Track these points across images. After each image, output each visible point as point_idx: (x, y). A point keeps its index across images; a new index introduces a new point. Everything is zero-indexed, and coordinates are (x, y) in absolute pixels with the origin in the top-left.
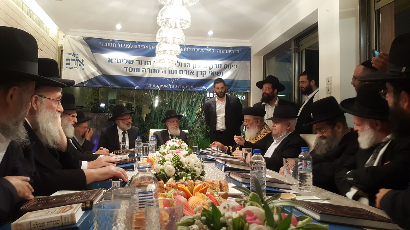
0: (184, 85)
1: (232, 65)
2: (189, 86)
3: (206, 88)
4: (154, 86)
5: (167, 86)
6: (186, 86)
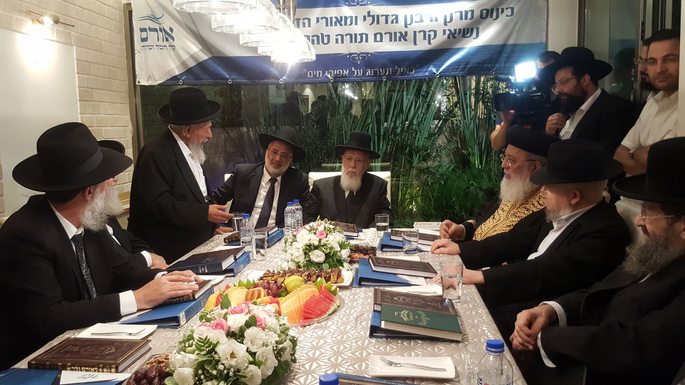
0: (384, 66)
1: (500, 10)
2: (396, 68)
3: (437, 69)
4: (319, 75)
5: (348, 71)
6: (389, 70)
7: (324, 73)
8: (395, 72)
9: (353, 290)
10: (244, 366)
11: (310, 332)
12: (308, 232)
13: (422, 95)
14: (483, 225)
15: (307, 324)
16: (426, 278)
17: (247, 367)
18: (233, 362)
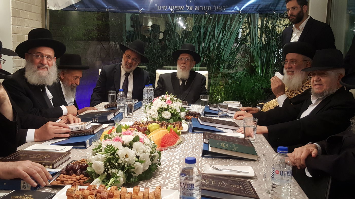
0: (207, 5)
2: (214, 6)
3: (240, 8)
4: (165, 9)
5: (183, 7)
6: (210, 7)
7: (168, 7)
8: (213, 9)
9: (189, 134)
10: (133, 162)
11: (166, 154)
12: (160, 100)
13: (227, 27)
14: (268, 102)
15: (163, 149)
16: (233, 130)
17: (135, 163)
18: (127, 160)
